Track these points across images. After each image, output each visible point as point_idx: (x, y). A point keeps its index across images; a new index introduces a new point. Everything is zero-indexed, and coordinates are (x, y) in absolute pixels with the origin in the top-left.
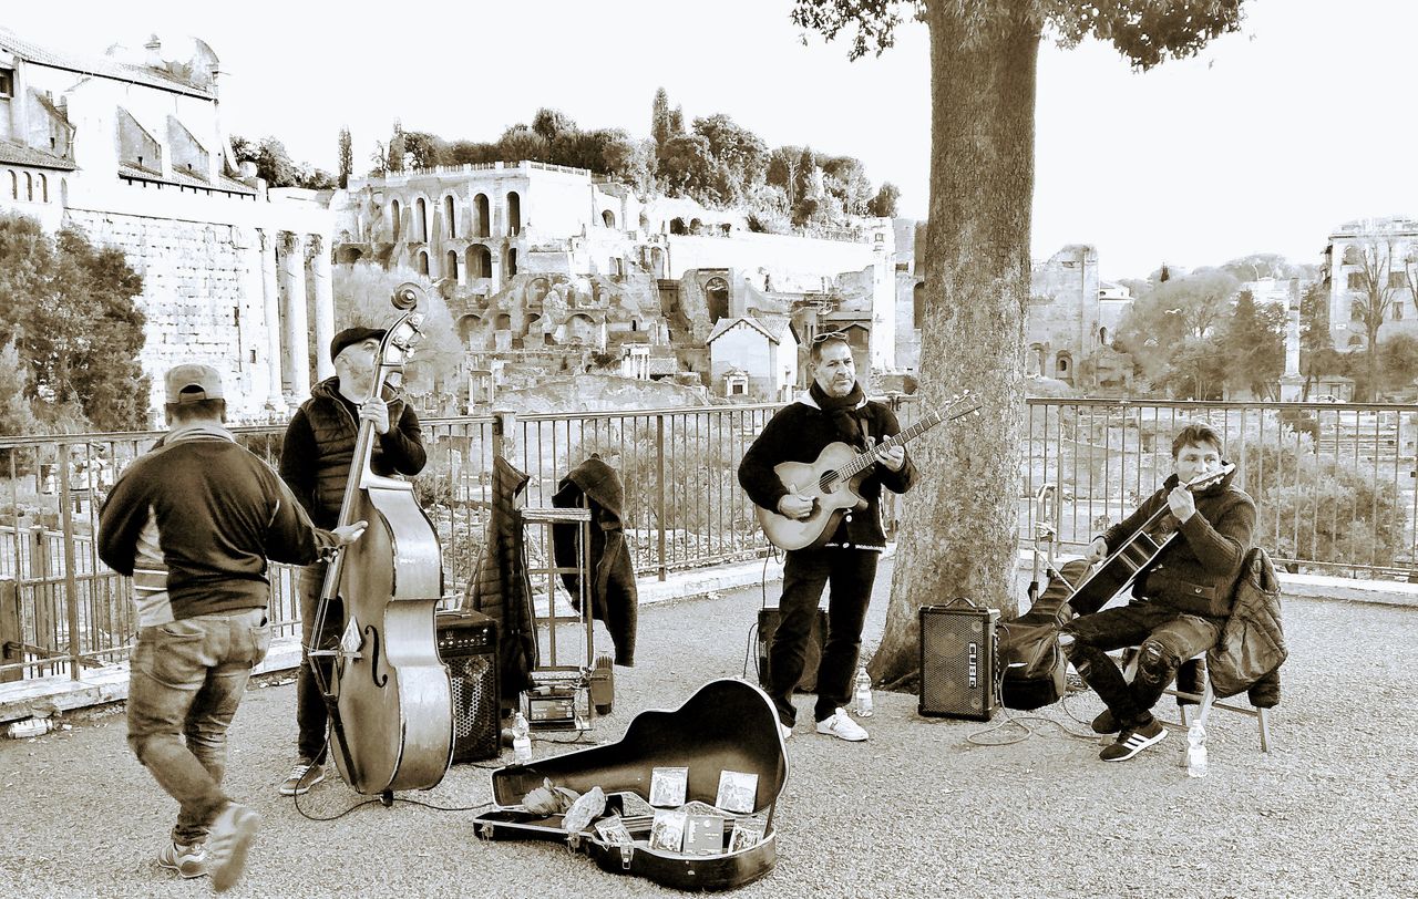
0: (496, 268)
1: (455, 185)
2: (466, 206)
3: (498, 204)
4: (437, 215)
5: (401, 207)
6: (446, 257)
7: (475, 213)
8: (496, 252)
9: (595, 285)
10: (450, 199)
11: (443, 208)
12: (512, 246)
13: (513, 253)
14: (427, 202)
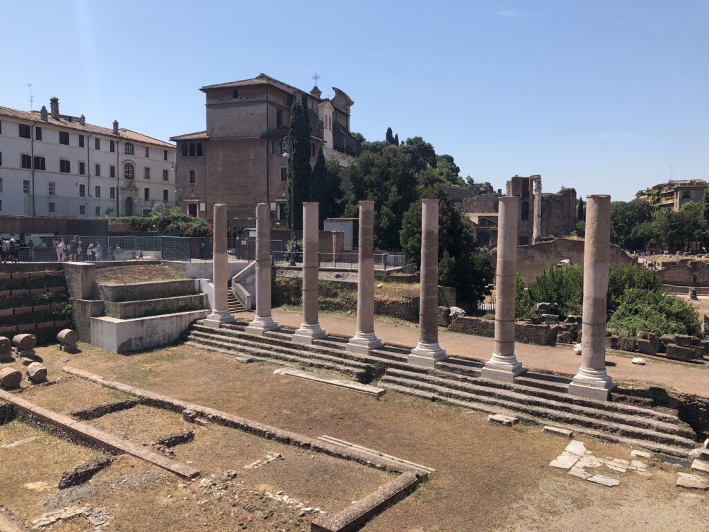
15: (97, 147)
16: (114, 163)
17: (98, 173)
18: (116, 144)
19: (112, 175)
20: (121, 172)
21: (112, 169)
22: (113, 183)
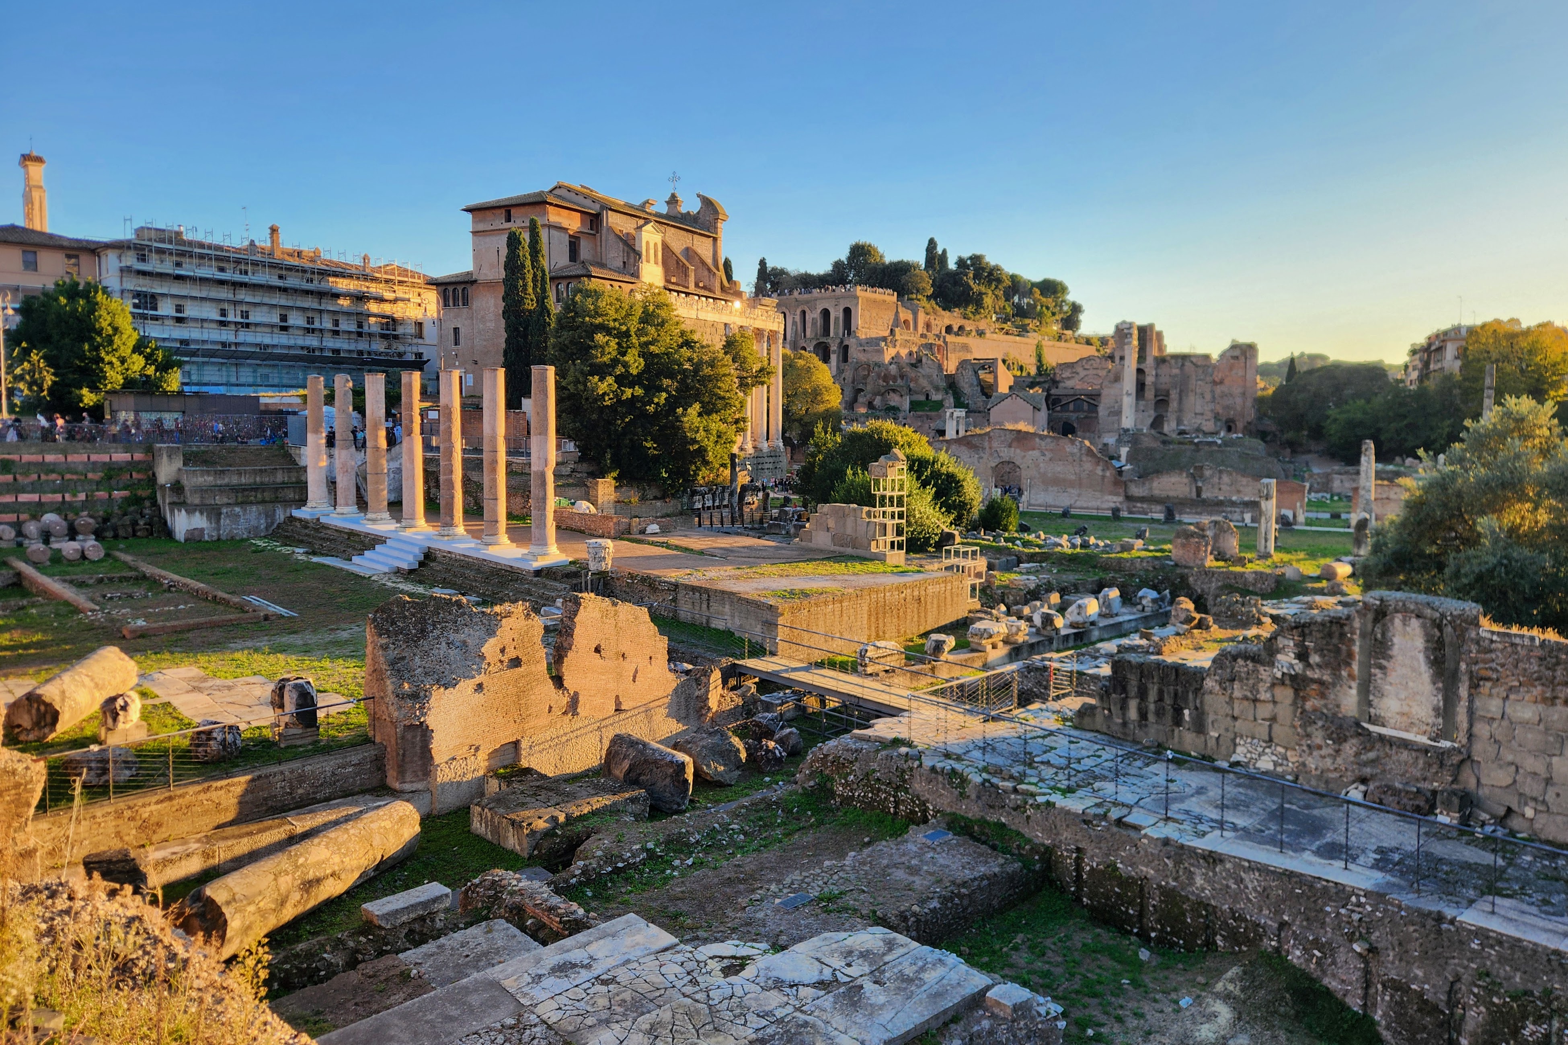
0: (834, 358)
1: (807, 302)
2: (814, 315)
3: (836, 314)
4: (794, 323)
7: (820, 322)
8: (834, 347)
9: (900, 368)
10: (804, 313)
11: (798, 318)
12: (846, 343)
13: (847, 347)
14: (787, 314)
21: (360, 325)
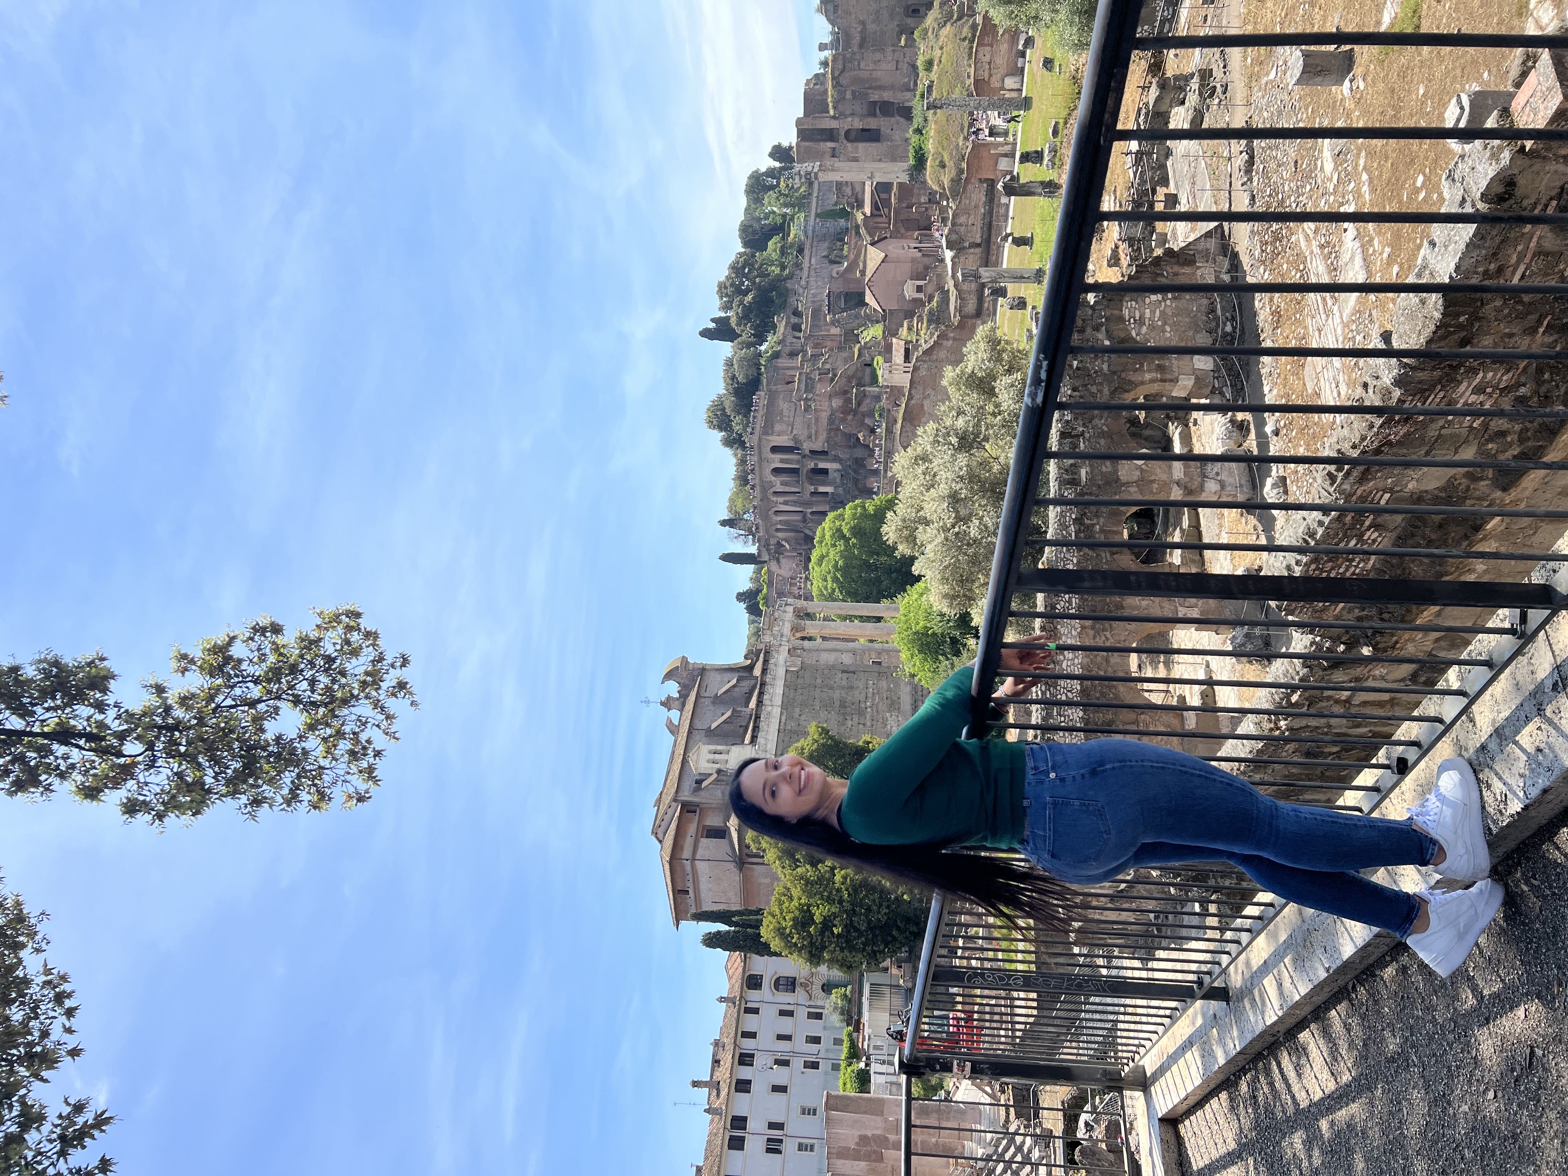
0: (822, 465)
1: (764, 490)
2: (780, 483)
3: (777, 461)
4: (785, 503)
5: (779, 527)
6: (814, 499)
7: (785, 478)
8: (812, 465)
9: (836, 394)
10: (775, 493)
11: (781, 499)
12: (807, 452)
14: (776, 509)
15: (752, 1035)
16: (774, 1010)
17: (788, 1038)
18: (749, 1005)
19: (790, 1014)
20: (785, 999)
21: (783, 1013)
22: (801, 1013)
